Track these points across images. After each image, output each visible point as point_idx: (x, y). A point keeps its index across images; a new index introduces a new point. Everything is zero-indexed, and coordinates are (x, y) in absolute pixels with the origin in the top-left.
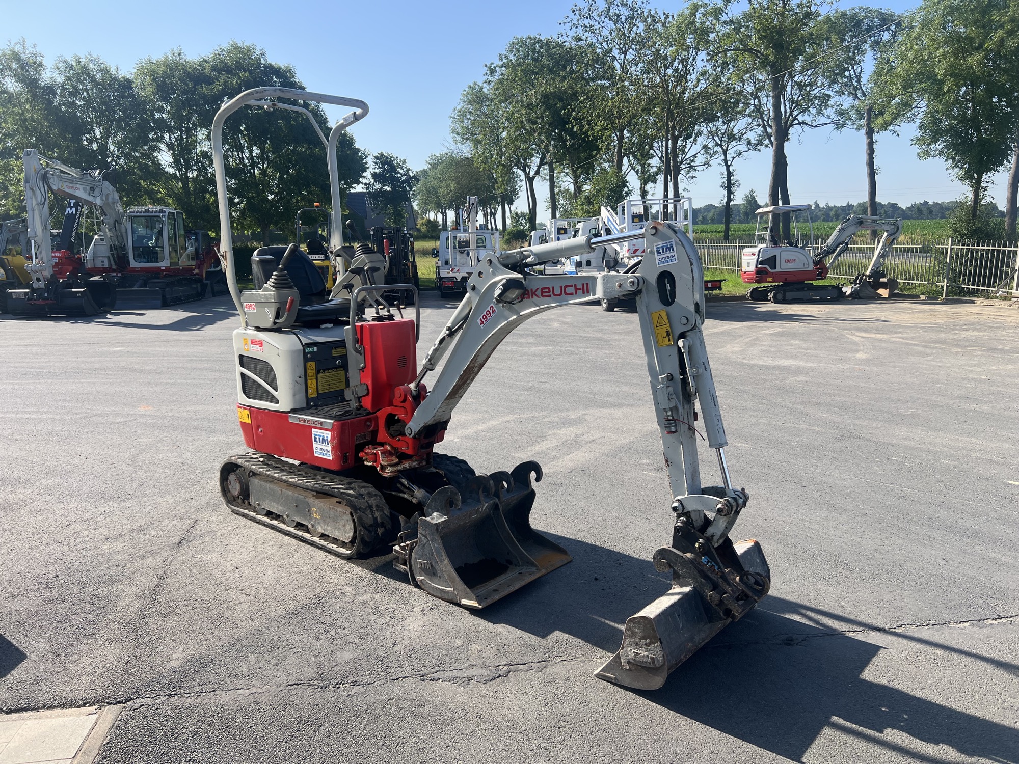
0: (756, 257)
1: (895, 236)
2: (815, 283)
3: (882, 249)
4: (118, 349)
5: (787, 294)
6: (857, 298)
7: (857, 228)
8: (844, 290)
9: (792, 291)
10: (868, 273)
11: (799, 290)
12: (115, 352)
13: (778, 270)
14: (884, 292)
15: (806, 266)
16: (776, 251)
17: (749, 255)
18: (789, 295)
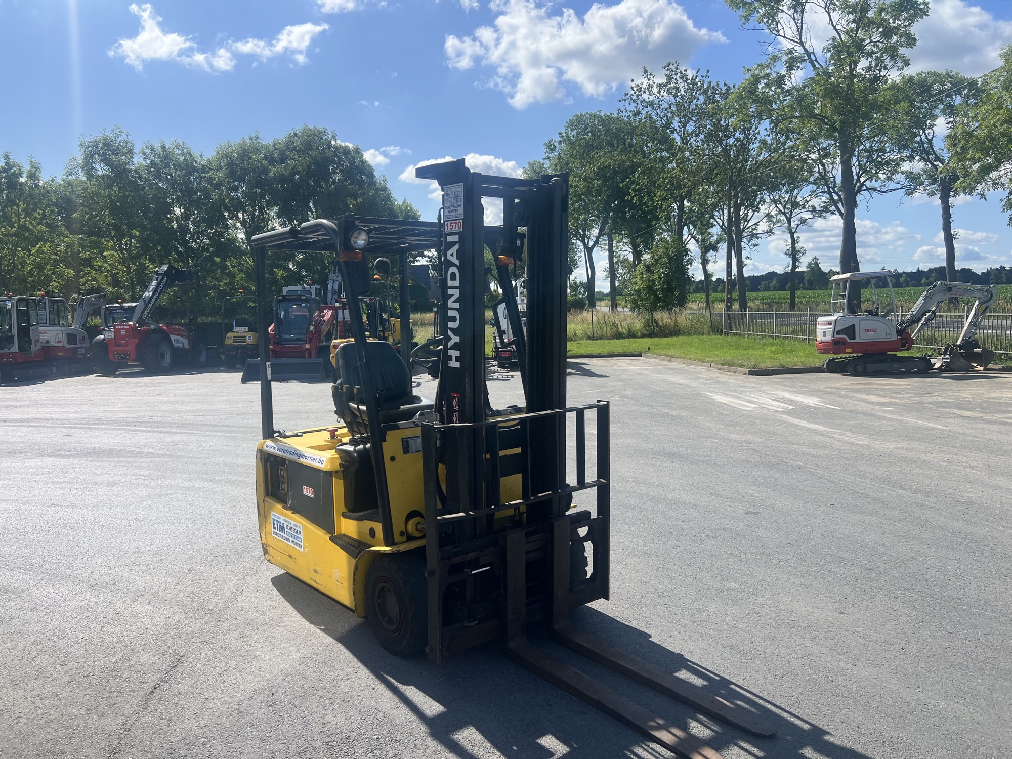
0: (832, 326)
1: (988, 304)
2: (899, 354)
3: (972, 320)
5: (868, 366)
6: (947, 371)
7: (945, 294)
8: (933, 362)
9: (872, 362)
10: (959, 342)
11: (881, 362)
13: (857, 340)
15: (888, 336)
16: (854, 320)
17: (825, 324)
18: (871, 367)
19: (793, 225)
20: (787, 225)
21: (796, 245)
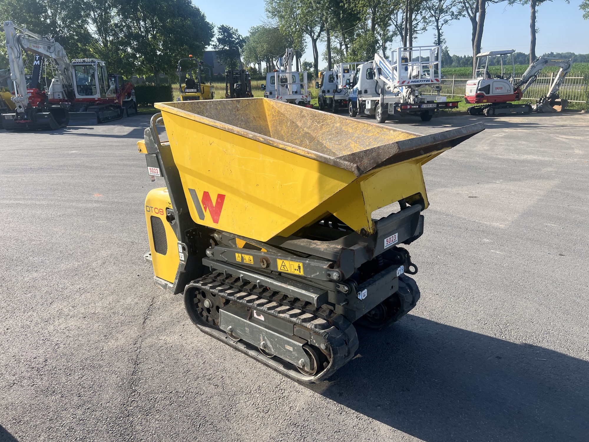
0: (477, 86)
1: (567, 71)
2: (513, 103)
3: (558, 79)
4: (74, 152)
5: (496, 110)
6: (540, 112)
7: (543, 65)
8: (533, 107)
9: (499, 108)
10: (548, 96)
11: (503, 107)
12: (72, 154)
13: (491, 94)
14: (558, 108)
15: (509, 92)
16: (490, 82)
17: (472, 85)
18: (497, 111)
19: (440, 24)
20: (436, 24)
21: (441, 38)
